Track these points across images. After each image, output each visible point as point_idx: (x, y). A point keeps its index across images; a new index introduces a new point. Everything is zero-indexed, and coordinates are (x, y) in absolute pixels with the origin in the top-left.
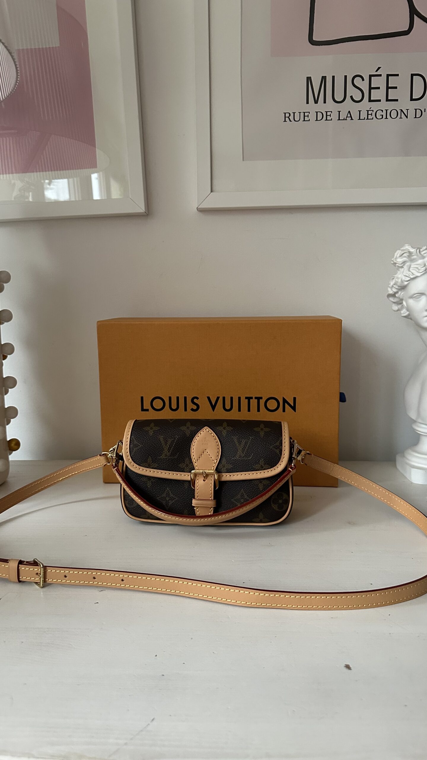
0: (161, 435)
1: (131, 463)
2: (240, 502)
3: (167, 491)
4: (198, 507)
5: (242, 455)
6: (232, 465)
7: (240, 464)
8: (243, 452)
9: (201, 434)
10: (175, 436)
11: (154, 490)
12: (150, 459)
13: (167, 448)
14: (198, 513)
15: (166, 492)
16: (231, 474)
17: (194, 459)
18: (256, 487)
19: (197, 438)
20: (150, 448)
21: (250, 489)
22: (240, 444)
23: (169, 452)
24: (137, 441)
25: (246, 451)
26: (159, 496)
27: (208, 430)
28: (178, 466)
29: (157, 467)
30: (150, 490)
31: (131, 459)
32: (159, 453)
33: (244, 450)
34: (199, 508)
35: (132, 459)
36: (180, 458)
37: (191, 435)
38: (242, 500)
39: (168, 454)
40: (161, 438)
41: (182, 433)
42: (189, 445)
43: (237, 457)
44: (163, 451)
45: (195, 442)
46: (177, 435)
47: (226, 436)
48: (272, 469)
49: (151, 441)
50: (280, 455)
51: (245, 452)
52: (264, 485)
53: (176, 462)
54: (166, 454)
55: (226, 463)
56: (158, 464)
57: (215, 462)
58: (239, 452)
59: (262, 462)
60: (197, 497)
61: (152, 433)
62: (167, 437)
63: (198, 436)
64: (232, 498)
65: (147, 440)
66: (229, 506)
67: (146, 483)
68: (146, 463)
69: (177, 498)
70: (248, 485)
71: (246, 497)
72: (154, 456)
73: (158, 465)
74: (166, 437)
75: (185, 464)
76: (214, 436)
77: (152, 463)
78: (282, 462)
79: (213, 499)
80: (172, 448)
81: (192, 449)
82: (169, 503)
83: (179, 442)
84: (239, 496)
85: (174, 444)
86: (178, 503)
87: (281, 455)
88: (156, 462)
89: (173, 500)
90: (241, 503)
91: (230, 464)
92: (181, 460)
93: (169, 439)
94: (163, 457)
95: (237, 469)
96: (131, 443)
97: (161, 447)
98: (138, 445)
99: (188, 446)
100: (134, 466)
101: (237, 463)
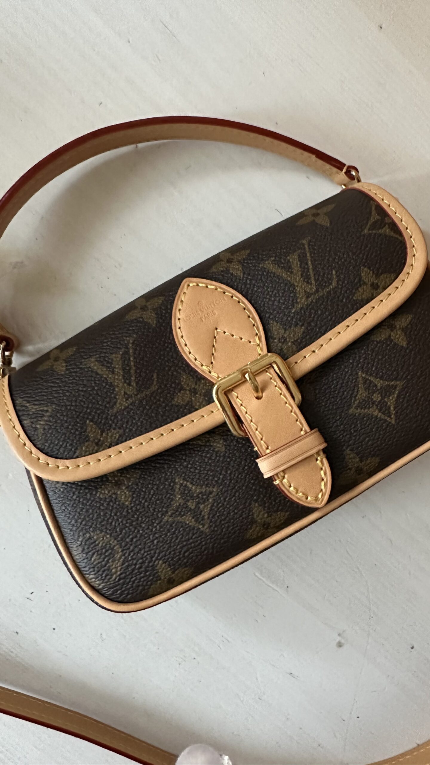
0: (88, 358)
1: (48, 464)
2: (373, 404)
3: (178, 486)
4: (283, 471)
5: (311, 289)
6: (302, 325)
7: (319, 312)
8: (308, 282)
9: (182, 301)
10: (124, 340)
11: (146, 504)
12: (92, 430)
13: (120, 378)
14: (292, 488)
15: (177, 490)
16: (312, 347)
17: (202, 365)
18: (388, 345)
19: (178, 316)
20: (76, 401)
21: (379, 360)
22: (288, 268)
23: (129, 384)
24: (34, 405)
25: (314, 275)
26: (167, 512)
27: (195, 284)
28: (172, 405)
29: (120, 436)
30: (134, 509)
31: (42, 456)
32: (108, 400)
33: (307, 274)
34: (286, 476)
35: (46, 454)
36: (166, 386)
37: (161, 318)
38: (377, 397)
39: (130, 391)
40: (92, 363)
41: (136, 326)
42: (170, 343)
43: (302, 301)
44: (114, 390)
45: (180, 328)
46: (126, 337)
47: (244, 274)
48: (401, 276)
49: (72, 383)
50: (397, 236)
51: (313, 278)
52: (404, 330)
53: (162, 400)
54: (125, 393)
55: (283, 331)
56: (120, 428)
57: (258, 342)
58: (300, 286)
59: (366, 274)
60: (267, 448)
61: (63, 367)
62: (105, 353)
63: (180, 310)
64: (349, 407)
65: (60, 387)
66: (352, 431)
67: (116, 498)
68: (87, 441)
69: (215, 490)
70: (365, 353)
71: (379, 383)
72: (99, 415)
73: (121, 431)
74: (103, 355)
75: (188, 392)
76: (216, 289)
77: (102, 435)
78: (414, 246)
79: (308, 429)
80: (132, 371)
81: (183, 346)
82: (201, 511)
83: (141, 350)
84: (362, 393)
85: (132, 359)
86: (225, 499)
87: (401, 234)
88: (111, 426)
89: (208, 500)
90: (377, 405)
91: (296, 325)
92: (171, 386)
93: (114, 355)
94: (121, 403)
95: (320, 328)
96: (23, 415)
97: (104, 385)
98: (42, 411)
99: (167, 347)
100: (58, 467)
101: (310, 313)
